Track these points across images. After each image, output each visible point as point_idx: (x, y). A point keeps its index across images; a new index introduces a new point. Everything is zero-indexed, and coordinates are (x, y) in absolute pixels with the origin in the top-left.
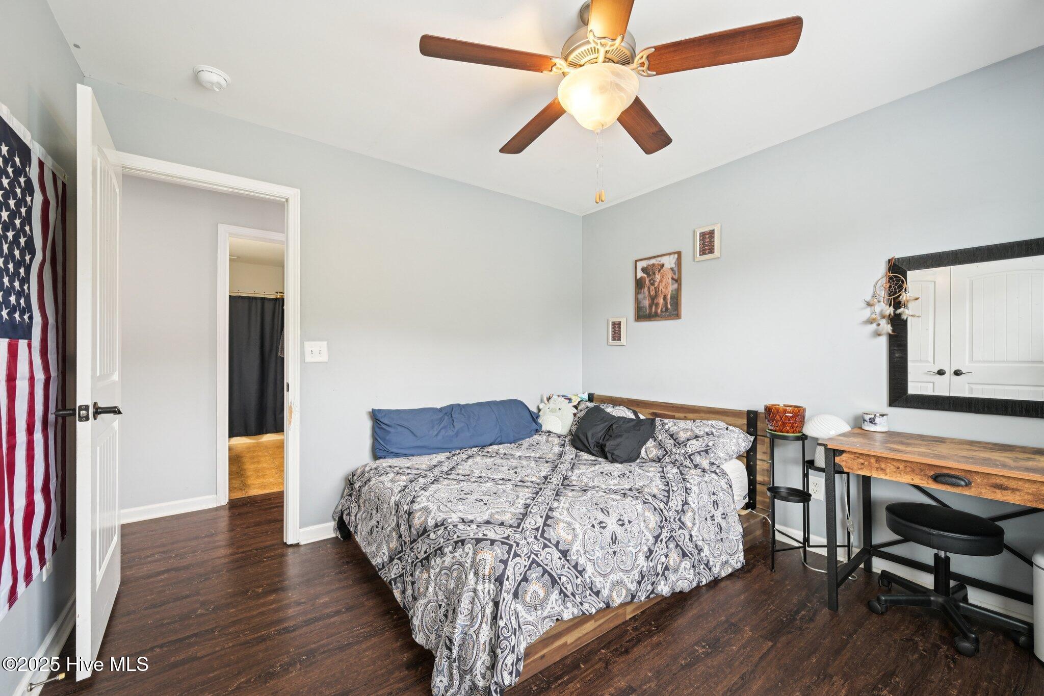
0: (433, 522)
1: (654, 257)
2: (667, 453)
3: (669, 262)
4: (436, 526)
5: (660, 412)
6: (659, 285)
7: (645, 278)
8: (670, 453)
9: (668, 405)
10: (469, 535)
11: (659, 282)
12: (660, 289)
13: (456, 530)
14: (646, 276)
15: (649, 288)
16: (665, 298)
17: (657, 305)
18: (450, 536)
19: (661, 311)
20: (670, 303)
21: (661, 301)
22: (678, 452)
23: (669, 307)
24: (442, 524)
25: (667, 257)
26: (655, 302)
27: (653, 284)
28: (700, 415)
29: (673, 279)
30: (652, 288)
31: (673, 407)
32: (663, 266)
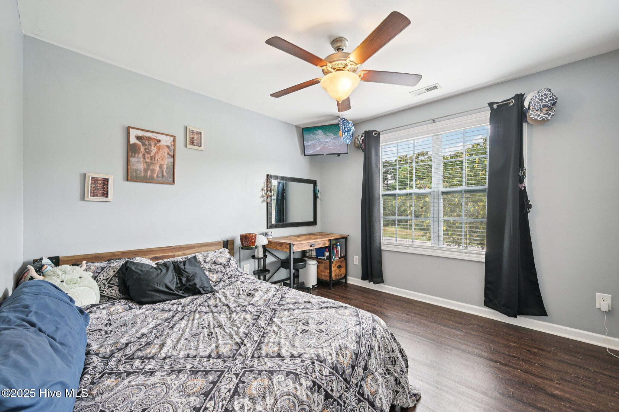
0: (354, 344)
1: (152, 132)
2: (224, 273)
3: (166, 141)
4: (358, 342)
5: (161, 255)
6: (155, 155)
7: (139, 145)
8: (226, 273)
9: (168, 248)
10: (371, 324)
11: (156, 153)
12: (156, 159)
13: (366, 329)
14: (141, 144)
15: (144, 155)
16: (161, 166)
17: (153, 171)
18: (369, 335)
19: (157, 176)
20: (166, 171)
21: (157, 168)
22: (230, 270)
23: (165, 174)
24: (360, 337)
25: (164, 136)
26: (151, 167)
27: (149, 153)
28: (195, 249)
29: (168, 154)
30: (147, 156)
31: (173, 249)
32: (159, 141)
